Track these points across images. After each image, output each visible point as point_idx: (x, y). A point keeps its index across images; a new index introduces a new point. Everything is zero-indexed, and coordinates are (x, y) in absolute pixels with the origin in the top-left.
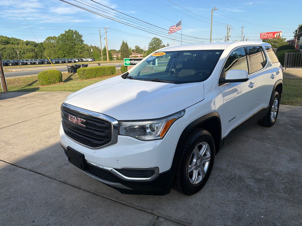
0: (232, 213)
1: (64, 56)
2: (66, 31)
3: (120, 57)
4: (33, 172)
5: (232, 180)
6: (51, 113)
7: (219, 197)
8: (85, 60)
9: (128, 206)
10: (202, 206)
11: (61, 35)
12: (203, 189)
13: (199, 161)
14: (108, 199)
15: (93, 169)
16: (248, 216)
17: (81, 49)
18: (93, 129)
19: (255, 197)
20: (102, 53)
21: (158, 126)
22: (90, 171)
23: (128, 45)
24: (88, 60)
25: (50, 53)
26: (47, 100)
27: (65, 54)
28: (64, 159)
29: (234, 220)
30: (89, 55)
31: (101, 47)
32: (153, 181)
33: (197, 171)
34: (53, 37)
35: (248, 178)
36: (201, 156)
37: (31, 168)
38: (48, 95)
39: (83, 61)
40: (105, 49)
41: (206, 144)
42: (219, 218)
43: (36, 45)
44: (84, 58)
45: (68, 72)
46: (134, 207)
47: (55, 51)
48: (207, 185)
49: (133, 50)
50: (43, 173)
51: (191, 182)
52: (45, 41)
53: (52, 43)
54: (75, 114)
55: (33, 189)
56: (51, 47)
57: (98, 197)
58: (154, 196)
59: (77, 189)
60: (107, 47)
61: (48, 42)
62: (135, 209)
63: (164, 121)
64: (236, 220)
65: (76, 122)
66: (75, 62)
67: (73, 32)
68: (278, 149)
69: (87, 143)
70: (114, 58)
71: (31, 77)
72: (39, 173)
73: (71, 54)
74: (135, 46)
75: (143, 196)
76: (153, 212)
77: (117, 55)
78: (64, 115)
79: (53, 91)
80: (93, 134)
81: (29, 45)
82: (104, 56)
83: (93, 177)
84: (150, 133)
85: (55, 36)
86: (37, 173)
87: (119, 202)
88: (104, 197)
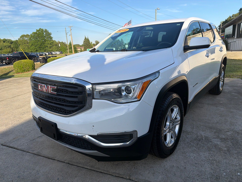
0: (209, 173)
1: (37, 51)
2: (37, 30)
3: (83, 50)
4: (6, 146)
5: (199, 141)
6: (25, 94)
7: (192, 157)
8: (54, 53)
9: (104, 173)
10: (179, 168)
11: (33, 33)
12: (175, 151)
13: (171, 124)
14: (83, 168)
15: (66, 137)
16: (225, 174)
17: (51, 44)
18: (65, 95)
19: (226, 155)
20: (68, 47)
21: (135, 87)
22: (64, 140)
23: (89, 40)
24: (56, 53)
25: (24, 48)
26: (21, 83)
27: (37, 49)
28: (38, 132)
29: (213, 179)
30: (57, 49)
31: (67, 42)
32: (131, 145)
33: (170, 134)
34: (26, 35)
35: (214, 138)
36: (173, 119)
37: (3, 143)
38: (22, 80)
39: (53, 54)
40: (70, 44)
41: (177, 107)
42: (198, 179)
43: (12, 42)
44: (53, 51)
45: (40, 63)
46: (111, 174)
47: (28, 47)
48: (178, 147)
49: (94, 44)
50: (16, 146)
51: (166, 144)
52: (19, 39)
53: (26, 40)
54: (45, 82)
55: (5, 164)
56: (25, 43)
57: (73, 167)
58: (129, 161)
59: (51, 160)
60: (72, 42)
61: (22, 39)
62: (112, 176)
63: (140, 83)
64: (215, 180)
65: (46, 90)
66: (46, 55)
67: (43, 30)
68: (232, 112)
69: (59, 111)
70: (79, 51)
71: (8, 68)
72: (12, 147)
73: (42, 49)
74: (95, 41)
75: (119, 162)
76: (131, 178)
77: (81, 49)
78: (34, 86)
79: (27, 76)
80: (64, 101)
81: (6, 42)
82: (70, 50)
83: (68, 146)
84: (125, 95)
85: (28, 34)
86: (10, 147)
87: (95, 171)
88: (79, 166)
